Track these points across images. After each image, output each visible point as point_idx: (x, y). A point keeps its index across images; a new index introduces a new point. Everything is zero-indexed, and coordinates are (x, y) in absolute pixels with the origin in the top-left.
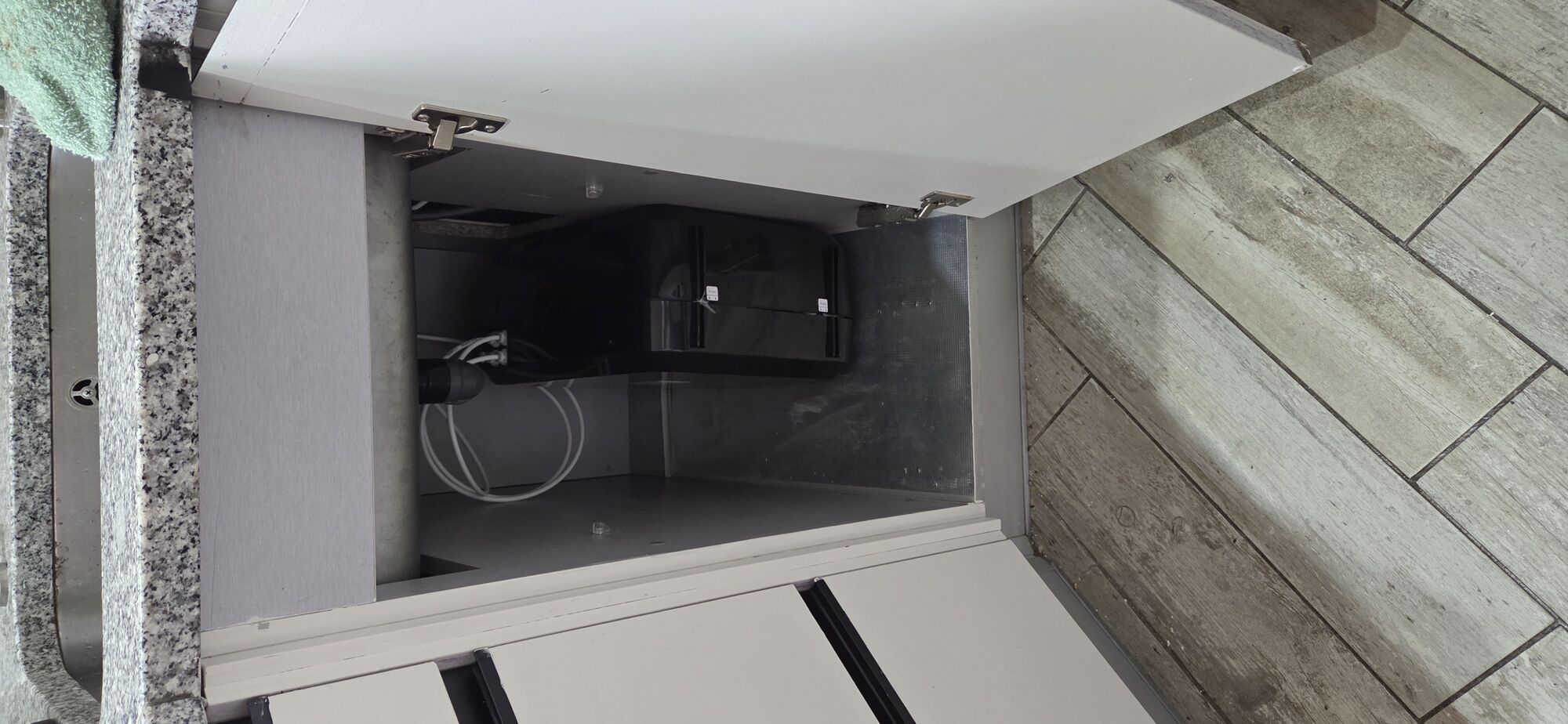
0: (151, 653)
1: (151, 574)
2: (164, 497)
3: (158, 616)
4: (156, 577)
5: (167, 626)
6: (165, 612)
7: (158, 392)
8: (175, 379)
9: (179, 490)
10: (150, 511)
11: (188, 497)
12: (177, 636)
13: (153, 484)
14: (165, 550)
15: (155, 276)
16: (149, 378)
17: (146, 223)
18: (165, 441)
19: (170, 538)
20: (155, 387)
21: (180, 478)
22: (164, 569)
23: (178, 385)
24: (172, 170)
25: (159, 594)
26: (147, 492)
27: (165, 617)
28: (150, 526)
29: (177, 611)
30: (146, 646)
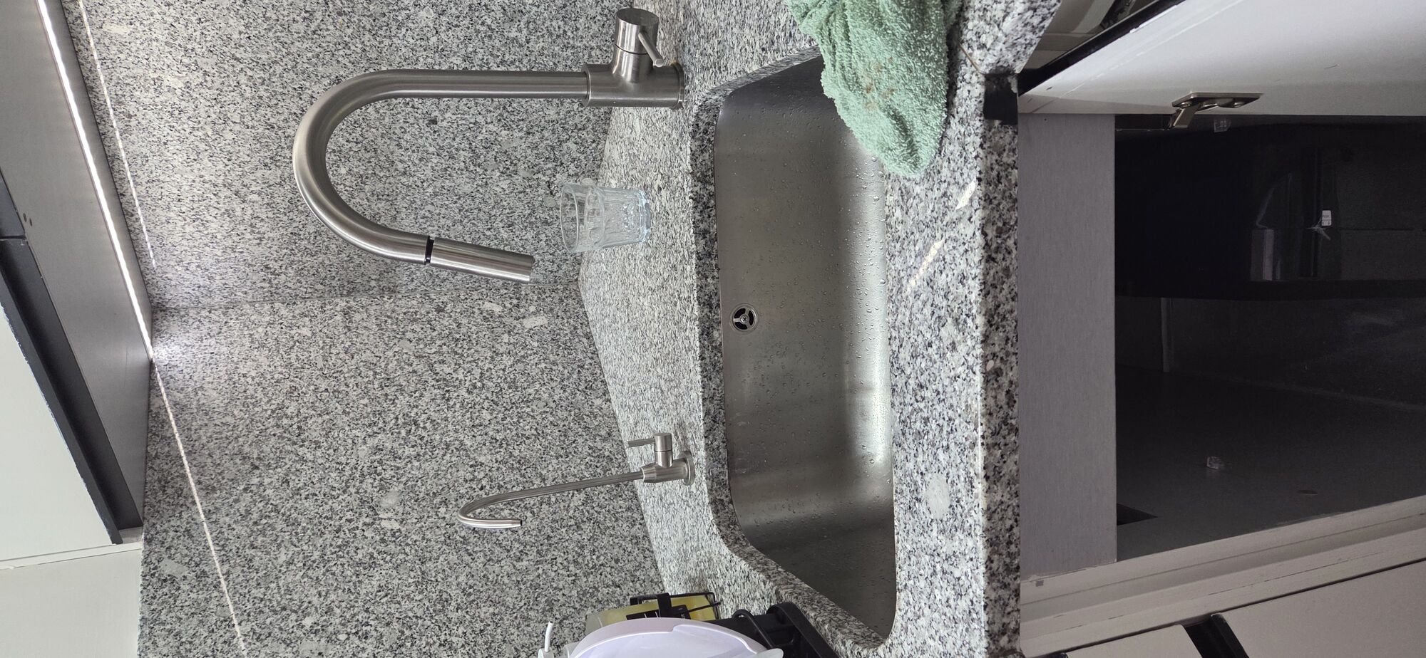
0: (991, 615)
1: (990, 549)
2: (998, 484)
3: (995, 584)
4: (993, 552)
5: (1001, 592)
6: (999, 581)
7: (994, 394)
8: (1004, 380)
9: (1007, 477)
10: (989, 497)
11: (1013, 483)
12: (1007, 601)
13: (990, 474)
14: (999, 528)
15: (992, 291)
16: (988, 381)
17: (987, 244)
18: (998, 437)
19: (1001, 519)
20: (991, 389)
21: (1008, 467)
22: (998, 545)
23: (1006, 386)
24: (1004, 192)
25: (995, 565)
26: (987, 480)
27: (999, 585)
28: (989, 509)
29: (1007, 580)
30: (987, 609)
